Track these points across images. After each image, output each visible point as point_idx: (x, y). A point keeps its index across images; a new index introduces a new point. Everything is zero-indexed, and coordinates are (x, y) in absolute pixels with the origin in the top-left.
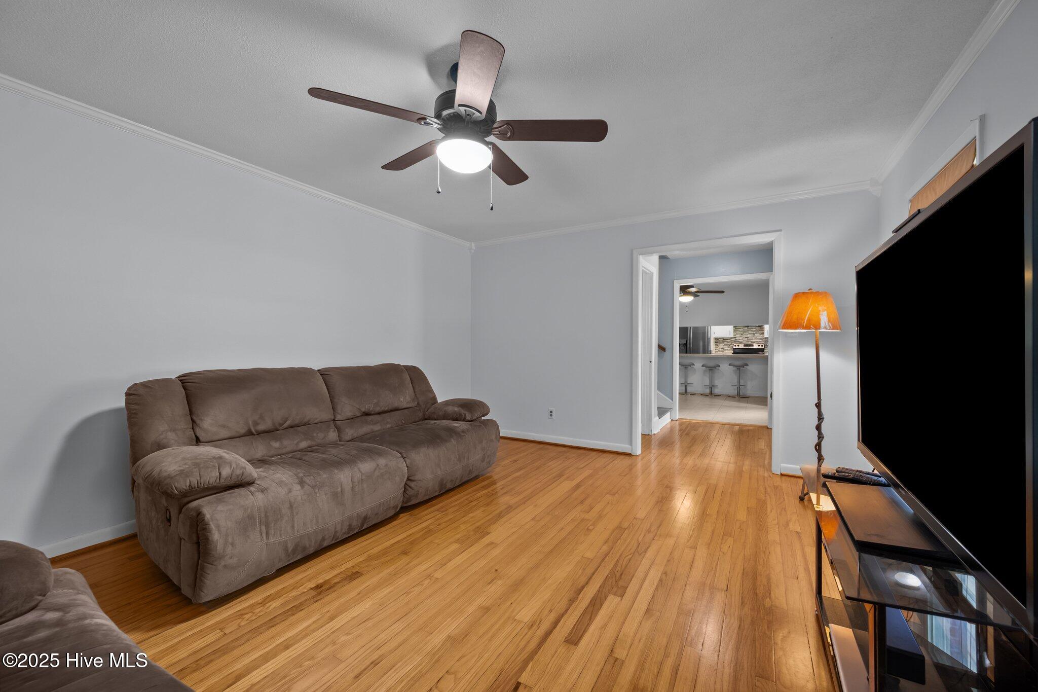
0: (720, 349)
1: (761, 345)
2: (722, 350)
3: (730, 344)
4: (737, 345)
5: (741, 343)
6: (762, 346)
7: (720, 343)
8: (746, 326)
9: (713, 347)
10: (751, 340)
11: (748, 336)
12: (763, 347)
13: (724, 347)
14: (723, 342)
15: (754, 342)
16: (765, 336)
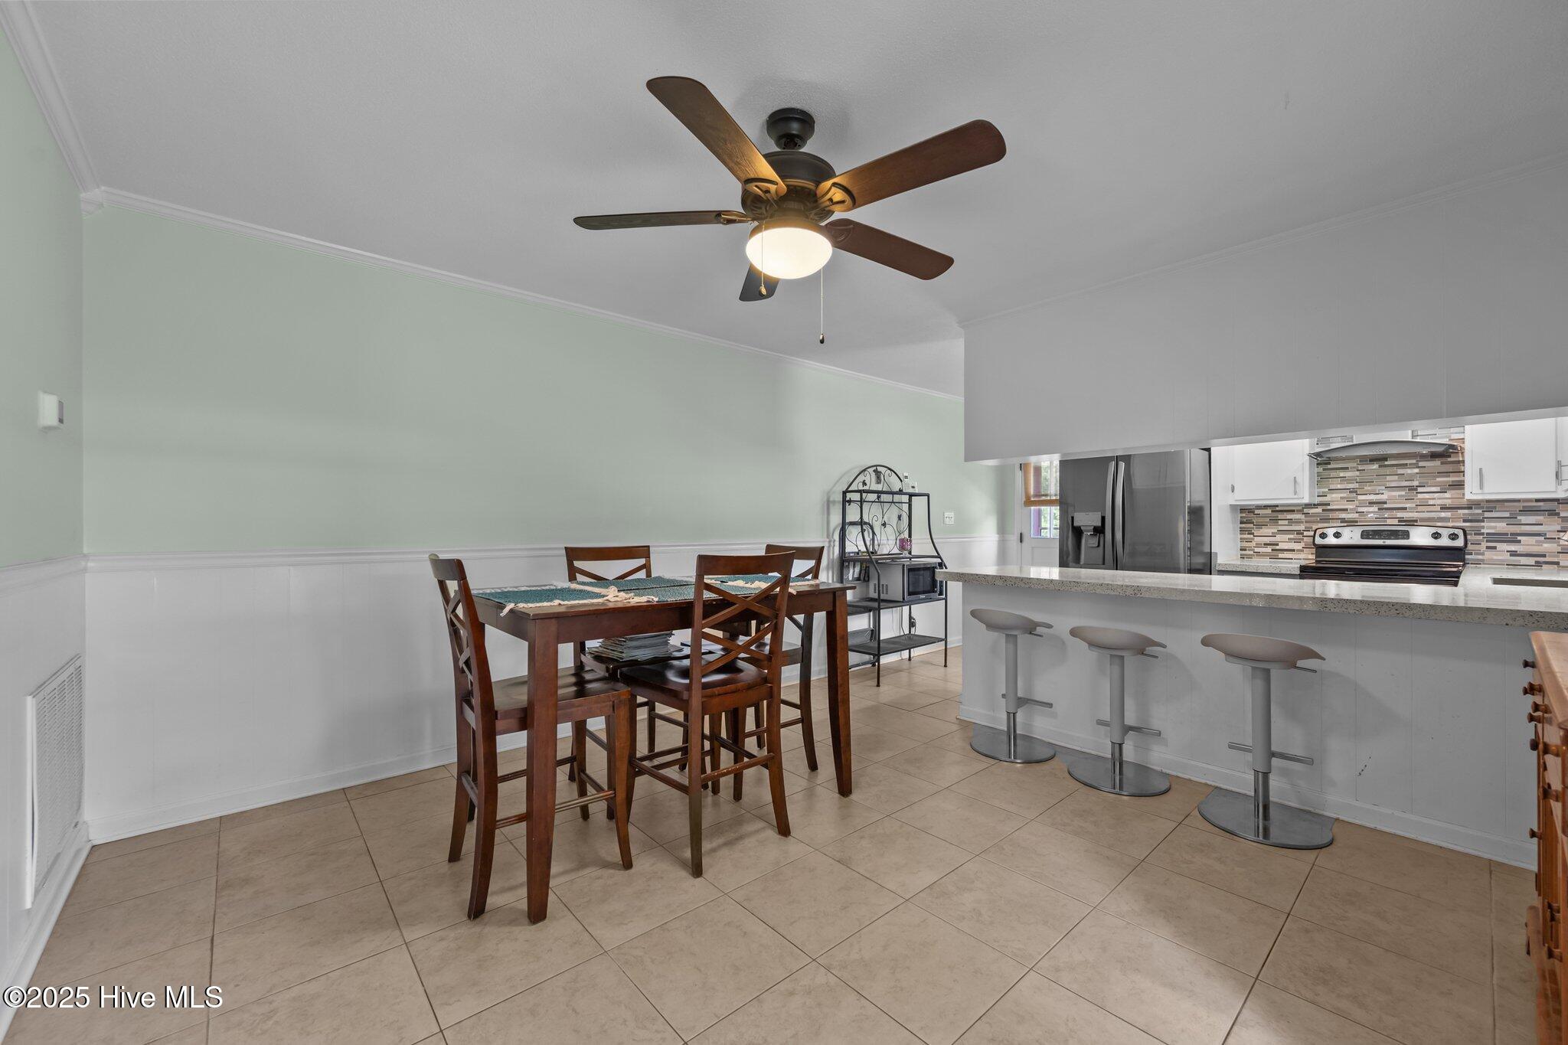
0: (1258, 545)
1: (1445, 533)
2: (1269, 549)
3: (1302, 527)
4: (1330, 532)
5: (1351, 523)
6: (1453, 537)
7: (1260, 526)
8: (1373, 460)
9: (1224, 544)
10: (1400, 514)
11: (1383, 497)
12: (1460, 543)
13: (1279, 538)
14: (1275, 521)
15: (1412, 523)
16: (1468, 496)
